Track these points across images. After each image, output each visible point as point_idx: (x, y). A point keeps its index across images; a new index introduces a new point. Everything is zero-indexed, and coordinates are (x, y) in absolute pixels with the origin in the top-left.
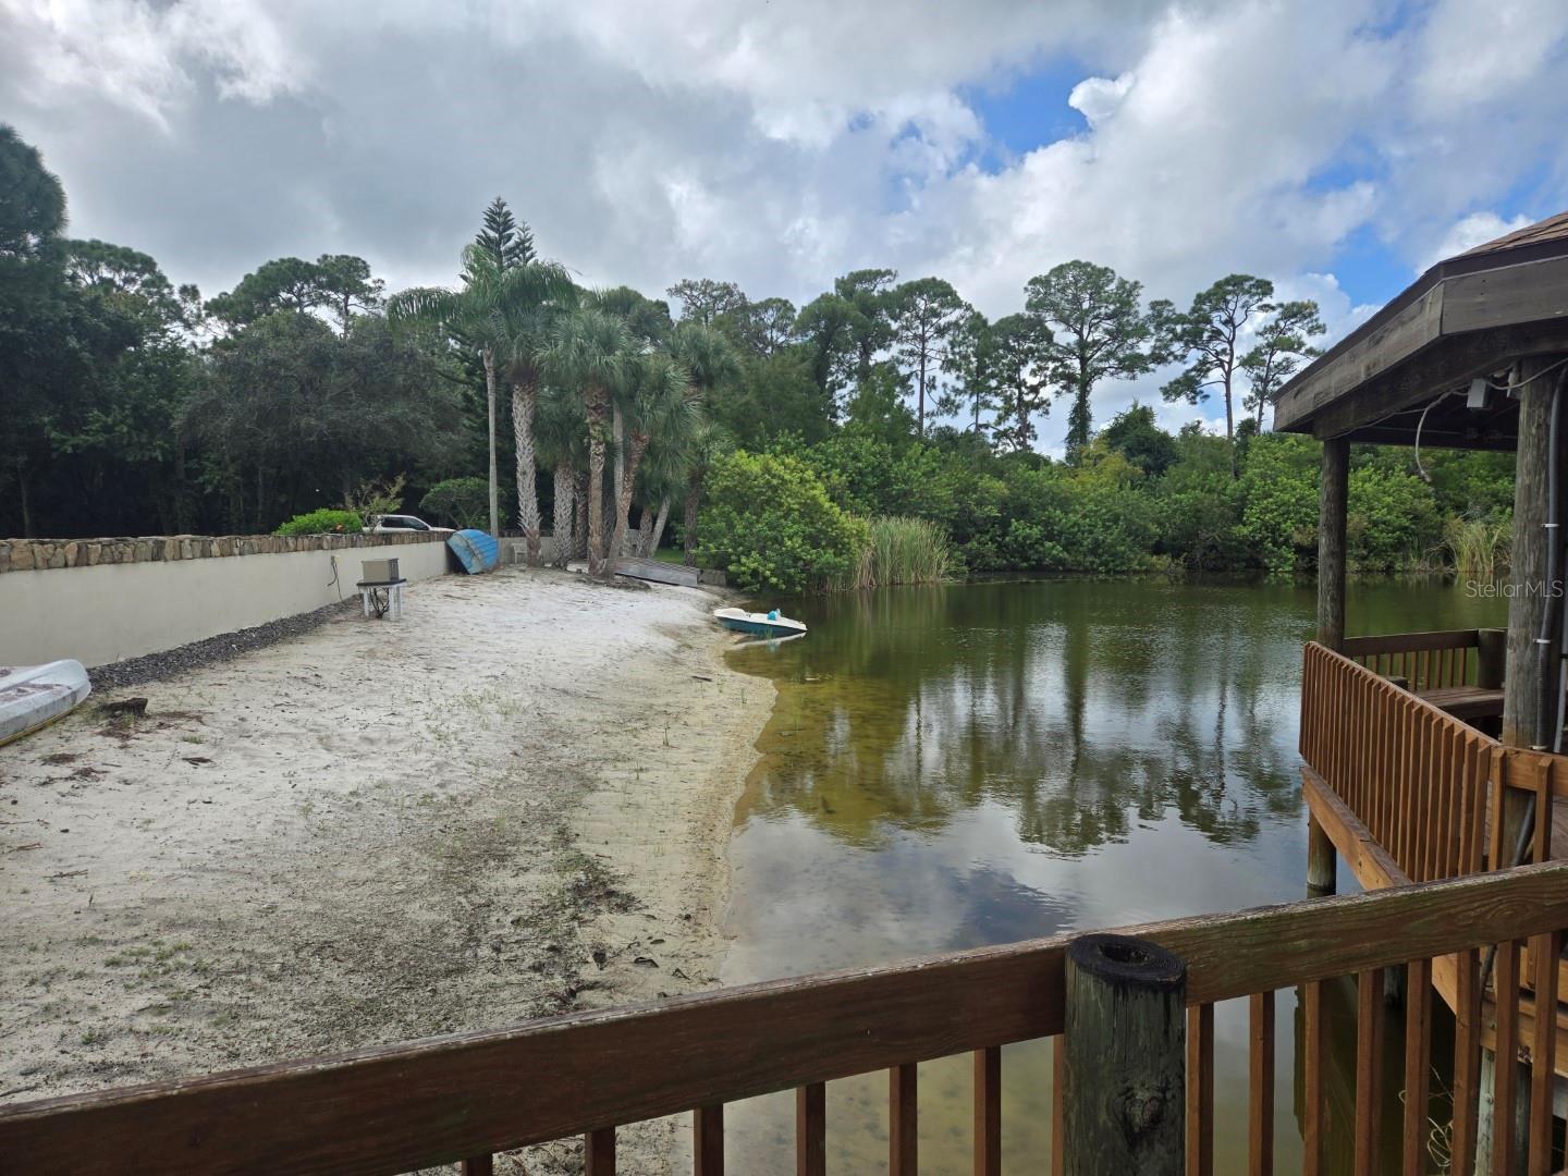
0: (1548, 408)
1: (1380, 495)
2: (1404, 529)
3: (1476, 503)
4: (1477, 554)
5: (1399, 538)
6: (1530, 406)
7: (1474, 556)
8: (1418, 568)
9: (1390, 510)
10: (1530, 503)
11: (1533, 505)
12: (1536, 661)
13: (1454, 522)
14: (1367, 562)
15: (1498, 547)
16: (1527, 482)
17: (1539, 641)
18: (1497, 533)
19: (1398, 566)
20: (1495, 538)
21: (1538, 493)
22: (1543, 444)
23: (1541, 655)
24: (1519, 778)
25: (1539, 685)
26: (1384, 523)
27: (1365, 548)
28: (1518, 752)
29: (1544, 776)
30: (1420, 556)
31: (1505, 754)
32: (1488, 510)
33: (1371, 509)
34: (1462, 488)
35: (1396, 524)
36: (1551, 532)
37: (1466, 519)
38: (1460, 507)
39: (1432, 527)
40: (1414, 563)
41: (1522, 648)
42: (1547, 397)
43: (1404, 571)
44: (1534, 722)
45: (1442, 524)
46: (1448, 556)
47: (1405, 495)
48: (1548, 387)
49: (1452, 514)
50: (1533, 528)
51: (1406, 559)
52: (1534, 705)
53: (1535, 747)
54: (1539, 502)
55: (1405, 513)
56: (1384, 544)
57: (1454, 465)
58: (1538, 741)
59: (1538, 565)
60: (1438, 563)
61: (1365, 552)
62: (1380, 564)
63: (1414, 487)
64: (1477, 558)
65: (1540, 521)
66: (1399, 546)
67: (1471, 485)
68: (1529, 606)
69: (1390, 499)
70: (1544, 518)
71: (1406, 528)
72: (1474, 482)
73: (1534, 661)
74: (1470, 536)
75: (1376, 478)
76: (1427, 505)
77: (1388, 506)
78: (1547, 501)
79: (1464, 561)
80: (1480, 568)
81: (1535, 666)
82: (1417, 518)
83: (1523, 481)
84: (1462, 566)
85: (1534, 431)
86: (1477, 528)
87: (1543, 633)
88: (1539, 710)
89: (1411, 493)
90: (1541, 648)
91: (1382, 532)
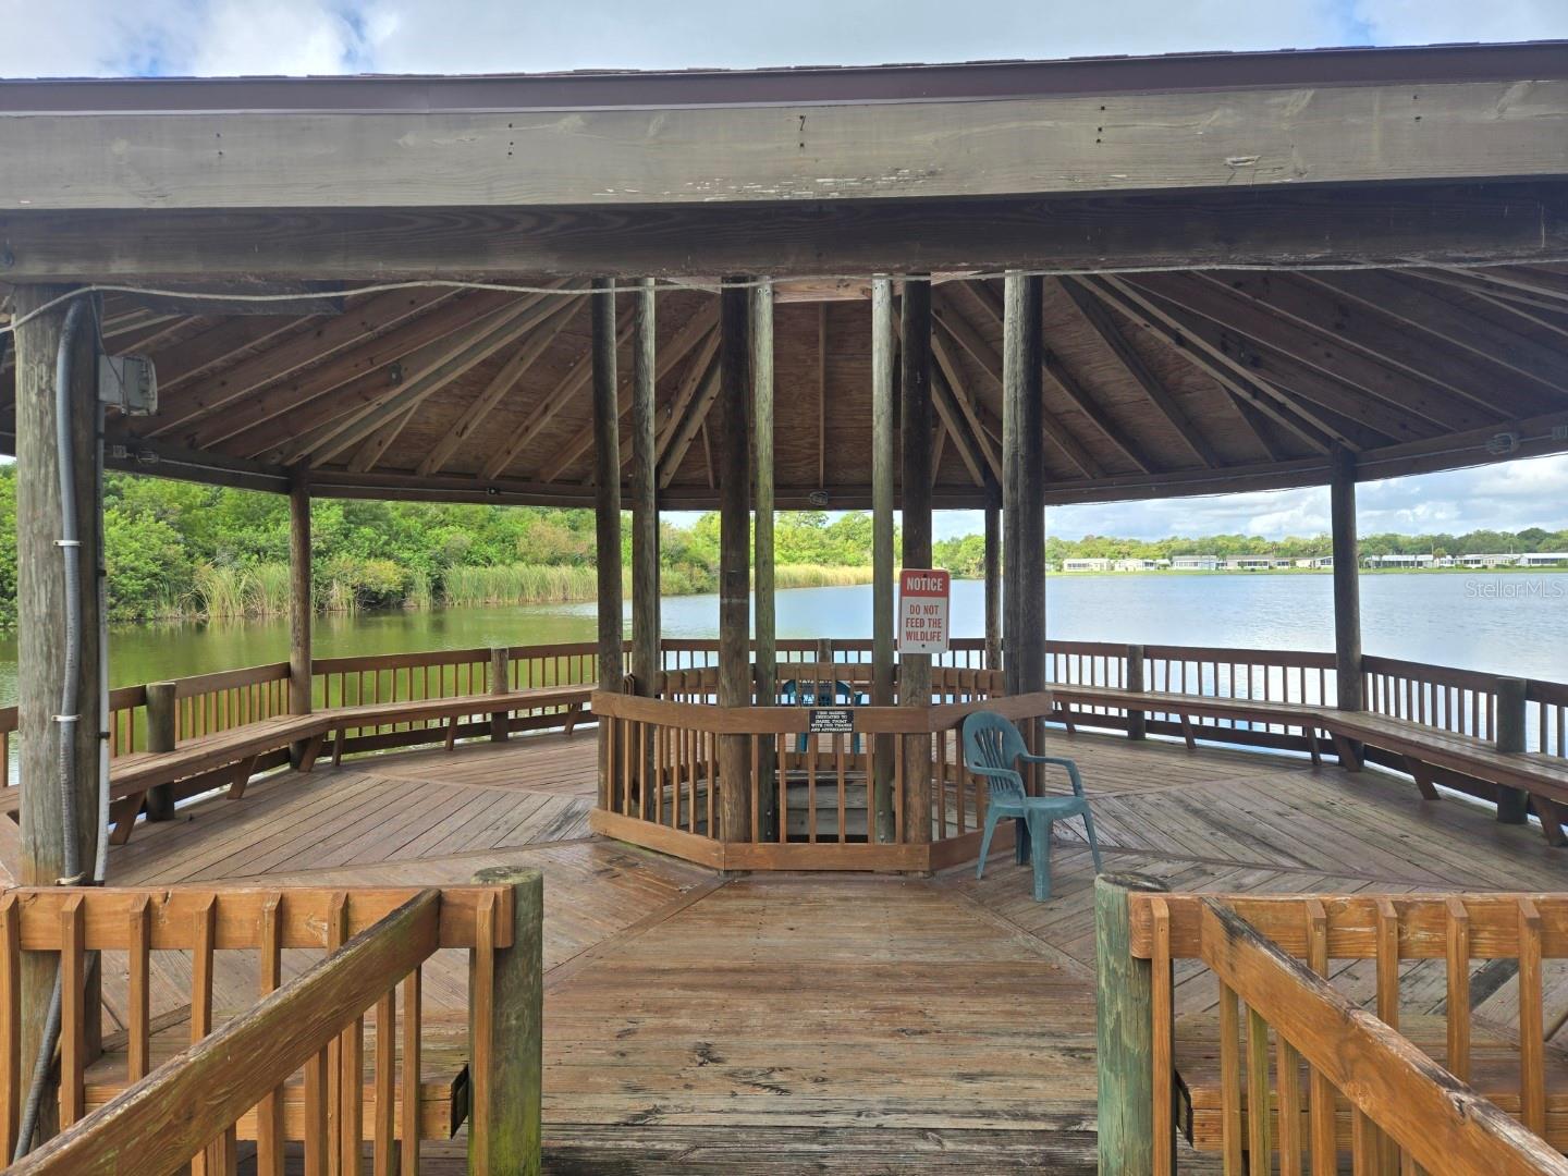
0: (52, 366)
1: (126, 540)
2: (154, 575)
3: (224, 550)
4: (227, 600)
5: (150, 586)
6: (26, 361)
7: (224, 600)
8: (170, 616)
9: (138, 557)
10: (34, 509)
11: (40, 512)
12: (57, 749)
13: (203, 568)
14: (114, 611)
15: (246, 592)
16: (29, 477)
17: (61, 718)
18: (245, 578)
19: (150, 614)
20: (243, 583)
21: (46, 493)
22: (48, 420)
23: (63, 740)
24: (38, 935)
25: (64, 787)
26: (133, 569)
27: (112, 596)
28: (35, 895)
29: (71, 927)
30: (172, 603)
31: (17, 900)
32: (235, 557)
33: (118, 555)
34: (210, 536)
35: (146, 571)
36: (67, 553)
37: (216, 565)
38: (209, 554)
39: (183, 574)
40: (166, 610)
41: (37, 732)
42: (48, 350)
43: (156, 619)
44: (59, 843)
45: (192, 571)
46: (200, 602)
47: (154, 540)
48: (51, 333)
49: (202, 560)
50: (41, 547)
51: (157, 606)
52: (59, 817)
53: (64, 881)
54: (48, 508)
55: (154, 560)
56: (134, 592)
57: (202, 513)
58: (67, 870)
59: (52, 604)
60: (190, 609)
61: (113, 600)
62: (130, 613)
63: (162, 533)
64: (227, 603)
65: (50, 537)
66: (150, 592)
67: (220, 533)
68: (43, 667)
69: (137, 545)
70: (56, 532)
71: (156, 574)
72: (222, 531)
73: (54, 748)
74: (219, 581)
75: (122, 522)
76: (177, 551)
77: (135, 551)
78: (59, 506)
79: (215, 607)
80: (230, 613)
81: (57, 756)
82: (166, 565)
83: (24, 475)
84: (213, 612)
85: (34, 399)
86: (225, 574)
87: (65, 706)
88: (65, 822)
89: (159, 539)
90: (64, 729)
91: (131, 578)
